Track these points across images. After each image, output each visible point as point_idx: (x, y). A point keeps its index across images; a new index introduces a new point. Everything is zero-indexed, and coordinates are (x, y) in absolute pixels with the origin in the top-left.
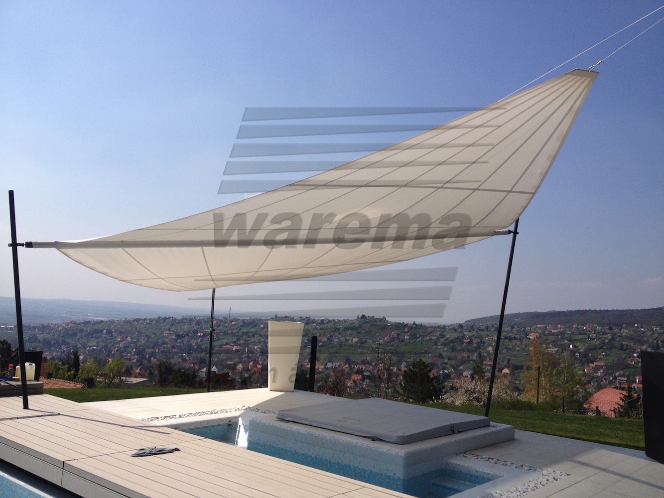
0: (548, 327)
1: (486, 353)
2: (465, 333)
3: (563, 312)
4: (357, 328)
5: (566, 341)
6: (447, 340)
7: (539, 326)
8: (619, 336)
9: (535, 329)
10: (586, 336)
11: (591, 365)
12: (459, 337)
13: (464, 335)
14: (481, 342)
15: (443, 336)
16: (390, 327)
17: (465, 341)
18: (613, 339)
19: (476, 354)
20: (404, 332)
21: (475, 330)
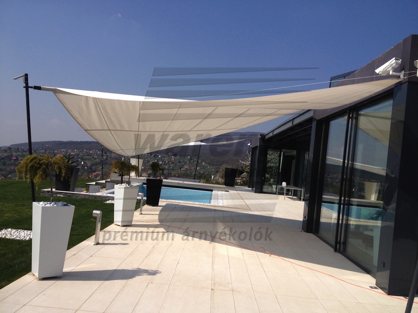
0: (68, 151)
3: (78, 142)
5: (80, 160)
7: (63, 150)
8: (110, 157)
9: (60, 152)
10: (92, 157)
13: (12, 154)
18: (107, 159)
21: (20, 151)
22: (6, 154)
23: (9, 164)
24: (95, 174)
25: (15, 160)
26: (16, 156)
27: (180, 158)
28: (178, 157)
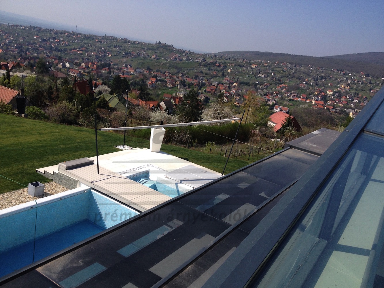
0: (263, 62)
1: (227, 73)
2: (217, 60)
3: (273, 53)
4: (155, 50)
5: (270, 71)
6: (206, 63)
7: (258, 60)
8: (299, 71)
9: (255, 62)
10: (282, 69)
11: (280, 86)
12: (213, 62)
13: (216, 61)
14: (225, 66)
15: (204, 60)
16: (175, 51)
17: (216, 65)
18: (295, 72)
19: (221, 73)
20: (183, 55)
21: (223, 59)
22: (212, 61)
23: (213, 70)
24: (282, 86)
25: (218, 66)
26: (219, 63)
27: (372, 79)
28: (371, 77)
